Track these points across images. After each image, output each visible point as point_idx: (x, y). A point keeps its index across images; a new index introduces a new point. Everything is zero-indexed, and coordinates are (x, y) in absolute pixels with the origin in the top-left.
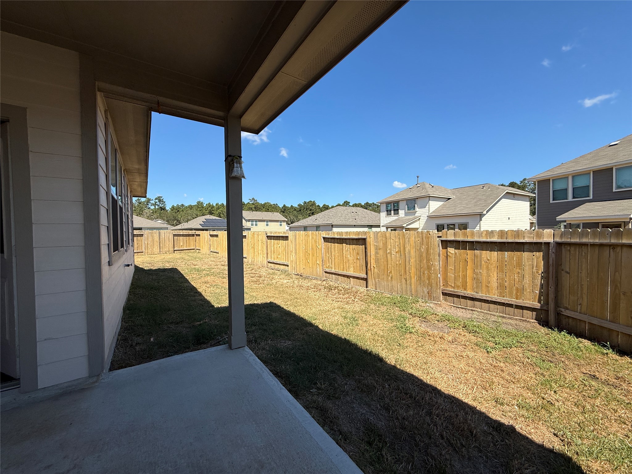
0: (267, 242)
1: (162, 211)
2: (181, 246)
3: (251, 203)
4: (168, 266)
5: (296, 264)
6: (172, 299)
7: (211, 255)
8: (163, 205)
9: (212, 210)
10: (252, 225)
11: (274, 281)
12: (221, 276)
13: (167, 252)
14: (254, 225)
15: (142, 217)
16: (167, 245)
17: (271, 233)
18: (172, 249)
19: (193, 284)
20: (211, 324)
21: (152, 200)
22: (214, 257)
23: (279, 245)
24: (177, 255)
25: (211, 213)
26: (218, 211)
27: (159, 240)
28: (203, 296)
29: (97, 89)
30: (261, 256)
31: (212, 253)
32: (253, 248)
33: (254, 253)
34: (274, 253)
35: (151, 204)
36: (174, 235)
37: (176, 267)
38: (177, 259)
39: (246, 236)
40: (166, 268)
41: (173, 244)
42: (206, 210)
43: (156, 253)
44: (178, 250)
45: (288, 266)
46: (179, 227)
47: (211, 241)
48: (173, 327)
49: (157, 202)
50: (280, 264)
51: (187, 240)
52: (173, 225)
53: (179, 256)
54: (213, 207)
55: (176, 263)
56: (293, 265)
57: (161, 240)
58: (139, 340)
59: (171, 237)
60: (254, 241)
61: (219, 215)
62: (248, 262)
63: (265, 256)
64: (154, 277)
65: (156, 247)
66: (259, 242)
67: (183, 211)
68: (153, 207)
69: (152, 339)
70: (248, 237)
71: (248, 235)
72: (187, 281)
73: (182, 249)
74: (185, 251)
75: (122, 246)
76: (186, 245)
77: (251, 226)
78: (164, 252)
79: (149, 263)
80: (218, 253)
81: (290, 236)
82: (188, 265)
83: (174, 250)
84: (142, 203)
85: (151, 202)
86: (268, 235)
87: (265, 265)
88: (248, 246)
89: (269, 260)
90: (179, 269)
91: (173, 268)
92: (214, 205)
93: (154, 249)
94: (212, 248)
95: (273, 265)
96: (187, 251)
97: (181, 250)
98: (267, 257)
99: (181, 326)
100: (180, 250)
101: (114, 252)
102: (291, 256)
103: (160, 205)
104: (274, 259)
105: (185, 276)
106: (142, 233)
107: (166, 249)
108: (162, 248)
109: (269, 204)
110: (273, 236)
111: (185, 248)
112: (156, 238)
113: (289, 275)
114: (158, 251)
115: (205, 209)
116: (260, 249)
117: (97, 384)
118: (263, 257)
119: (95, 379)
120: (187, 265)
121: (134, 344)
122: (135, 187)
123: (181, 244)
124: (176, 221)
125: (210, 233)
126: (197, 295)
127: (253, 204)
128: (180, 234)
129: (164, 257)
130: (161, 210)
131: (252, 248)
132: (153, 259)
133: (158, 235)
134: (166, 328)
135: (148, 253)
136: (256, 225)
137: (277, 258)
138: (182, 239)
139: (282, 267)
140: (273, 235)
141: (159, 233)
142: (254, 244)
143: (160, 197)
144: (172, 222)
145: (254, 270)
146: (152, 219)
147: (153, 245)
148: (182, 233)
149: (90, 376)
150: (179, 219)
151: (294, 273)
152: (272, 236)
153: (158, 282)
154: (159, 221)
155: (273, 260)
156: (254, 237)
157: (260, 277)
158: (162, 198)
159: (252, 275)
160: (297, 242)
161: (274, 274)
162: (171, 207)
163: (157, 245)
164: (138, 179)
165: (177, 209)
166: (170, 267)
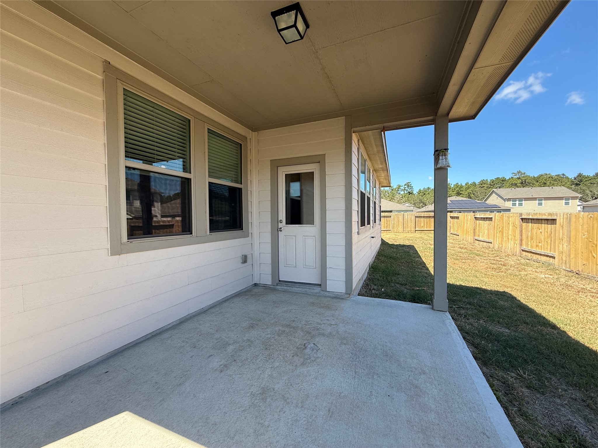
0: (521, 226)
1: (410, 196)
2: (422, 226)
3: (516, 177)
4: (407, 243)
5: (570, 256)
6: (403, 267)
7: (451, 237)
8: (411, 190)
9: (461, 191)
10: (514, 205)
11: (523, 273)
12: (455, 257)
13: (409, 232)
14: (517, 204)
15: (394, 202)
16: (410, 226)
17: (529, 214)
18: (413, 229)
19: (423, 260)
20: (427, 292)
21: (402, 186)
22: (454, 240)
23: (541, 230)
24: (417, 234)
25: (458, 194)
26: (468, 191)
27: (403, 221)
28: (429, 271)
29: (352, 132)
30: (512, 242)
31: (451, 235)
32: (502, 232)
33: (502, 238)
34: (532, 239)
35: (401, 190)
36: (416, 217)
37: (413, 245)
38: (416, 238)
39: (492, 218)
40: (406, 244)
41: (414, 224)
42: (453, 192)
43: (400, 232)
44: (419, 230)
45: (554, 258)
46: (423, 209)
47: (452, 223)
48: (398, 286)
49: (406, 188)
50: (541, 255)
51: (428, 221)
52: (419, 208)
53: (419, 236)
54: (462, 187)
55: (415, 241)
56: (564, 258)
57: (404, 221)
58: (375, 287)
59: (413, 218)
60: (503, 224)
61: (469, 195)
62: (493, 248)
63: (518, 242)
64: (395, 250)
65: (401, 227)
66: (509, 226)
67: (429, 194)
68: (402, 193)
69: (383, 290)
70: (495, 219)
71: (495, 217)
72: (419, 257)
73: (423, 229)
74: (425, 231)
75: (369, 223)
76: (427, 226)
77: (511, 206)
78: (406, 232)
79: (394, 240)
80: (458, 235)
81: (560, 219)
82: (425, 244)
83: (416, 230)
84: (394, 190)
85: (401, 188)
86: (523, 217)
87: (518, 253)
88: (494, 229)
89: (524, 247)
90: (416, 247)
91: (411, 245)
92: (464, 184)
93: (399, 229)
94: (452, 230)
95: (529, 254)
96: (427, 231)
97: (422, 231)
98: (521, 245)
99: (405, 287)
100: (420, 231)
101: (361, 227)
102: (561, 246)
103: (409, 190)
104: (532, 247)
105: (419, 252)
106: (390, 215)
107: (409, 229)
108: (405, 228)
109: (549, 176)
110: (531, 219)
111: (426, 229)
112: (401, 219)
113: (554, 269)
114: (402, 230)
115: (453, 190)
116: (510, 233)
117: (349, 299)
118: (515, 243)
119: (348, 296)
120: (423, 244)
121: (372, 289)
122: (382, 180)
123: (422, 225)
124: (422, 204)
125: (450, 215)
126: (425, 269)
127: (519, 178)
128: (421, 215)
129: (406, 235)
130: (409, 194)
131: (499, 232)
132: (397, 236)
133: (402, 216)
134: (393, 285)
135: (394, 231)
136: (521, 205)
137: (537, 246)
138: (423, 220)
139: (544, 259)
140: (531, 217)
141: (403, 215)
142: (503, 227)
143: (409, 183)
144: (418, 205)
145: (499, 257)
146: (401, 203)
147: (398, 225)
148: (423, 215)
149: (346, 294)
150: (425, 202)
151: (564, 268)
152: (529, 219)
153: (396, 254)
154: (407, 205)
155: (530, 248)
156: (503, 220)
157: (504, 265)
158: (410, 184)
159: (493, 262)
160: (573, 227)
161: (527, 264)
162: (418, 191)
163: (401, 226)
164: (383, 174)
165: (423, 193)
166: (408, 244)
